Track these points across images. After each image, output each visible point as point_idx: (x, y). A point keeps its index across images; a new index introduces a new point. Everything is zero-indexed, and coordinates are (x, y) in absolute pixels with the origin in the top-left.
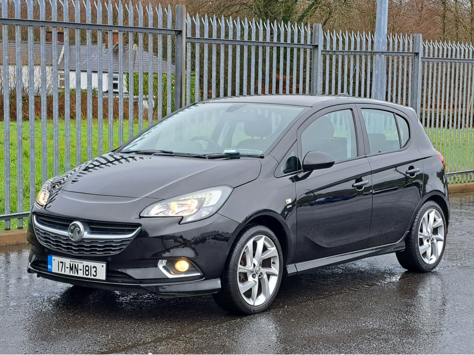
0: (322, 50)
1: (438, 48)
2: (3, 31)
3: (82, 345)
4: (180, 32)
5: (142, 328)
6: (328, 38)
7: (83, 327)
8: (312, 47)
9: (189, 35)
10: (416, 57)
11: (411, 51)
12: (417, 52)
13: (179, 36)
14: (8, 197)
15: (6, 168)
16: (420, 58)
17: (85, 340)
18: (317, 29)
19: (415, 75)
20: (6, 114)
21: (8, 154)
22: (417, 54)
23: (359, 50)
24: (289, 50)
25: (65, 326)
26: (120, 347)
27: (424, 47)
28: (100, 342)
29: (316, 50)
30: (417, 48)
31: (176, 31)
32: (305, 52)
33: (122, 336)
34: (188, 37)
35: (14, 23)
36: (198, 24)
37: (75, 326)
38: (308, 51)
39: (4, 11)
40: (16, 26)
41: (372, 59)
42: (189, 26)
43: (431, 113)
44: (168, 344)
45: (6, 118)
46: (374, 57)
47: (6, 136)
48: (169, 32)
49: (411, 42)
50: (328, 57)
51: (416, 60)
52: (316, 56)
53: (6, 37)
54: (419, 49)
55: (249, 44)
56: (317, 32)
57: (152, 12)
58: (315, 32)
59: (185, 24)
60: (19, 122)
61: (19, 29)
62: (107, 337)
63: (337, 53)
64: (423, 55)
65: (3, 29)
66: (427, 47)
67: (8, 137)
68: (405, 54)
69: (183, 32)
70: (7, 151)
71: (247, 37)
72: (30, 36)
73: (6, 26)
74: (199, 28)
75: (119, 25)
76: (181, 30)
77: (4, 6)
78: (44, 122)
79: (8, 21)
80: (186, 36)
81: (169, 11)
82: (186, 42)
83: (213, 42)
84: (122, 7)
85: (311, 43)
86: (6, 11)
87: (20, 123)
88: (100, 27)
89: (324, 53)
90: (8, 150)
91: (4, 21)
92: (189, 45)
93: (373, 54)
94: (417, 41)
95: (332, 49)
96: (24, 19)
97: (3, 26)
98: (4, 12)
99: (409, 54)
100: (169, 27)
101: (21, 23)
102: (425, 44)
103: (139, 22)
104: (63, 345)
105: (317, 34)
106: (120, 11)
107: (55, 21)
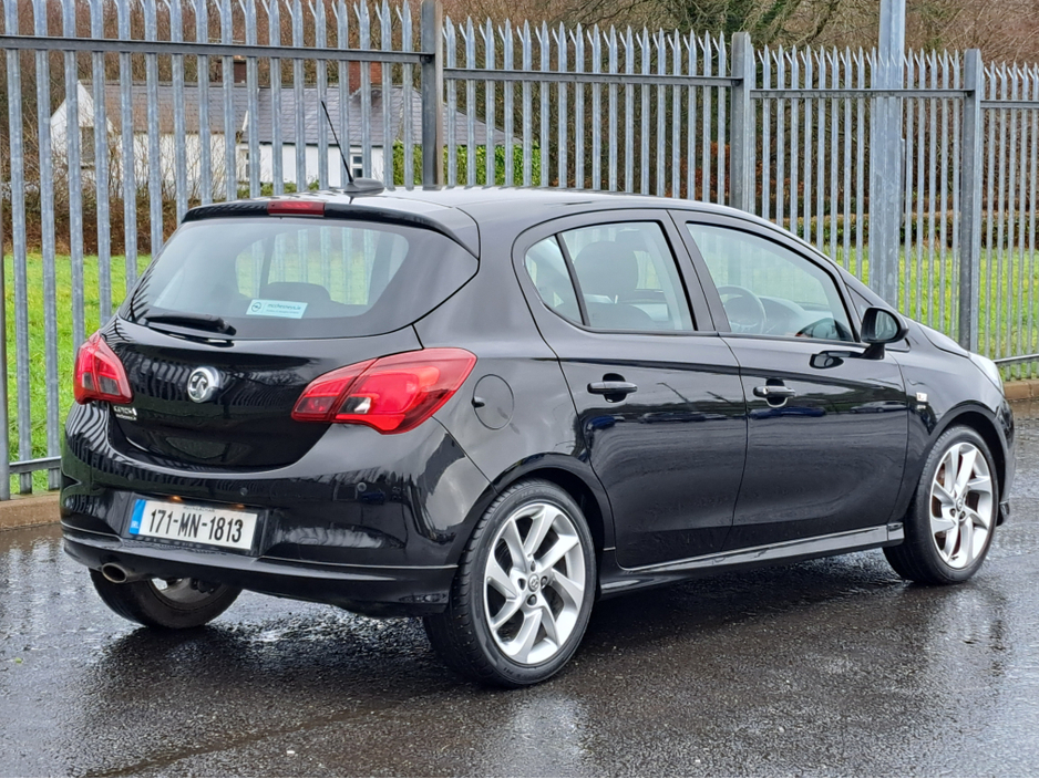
0: (754, 89)
1: (1020, 79)
2: (38, 66)
3: (149, 735)
4: (430, 59)
5: (287, 698)
6: (767, 64)
7: (163, 696)
8: (729, 84)
9: (451, 65)
10: (969, 100)
11: (957, 87)
12: (970, 89)
13: (428, 65)
14: (55, 418)
15: (49, 358)
16: (978, 103)
17: (159, 725)
18: (740, 45)
19: (968, 139)
20: (48, 241)
21: (53, 328)
22: (971, 94)
23: (837, 88)
24: (677, 92)
25: (125, 696)
26: (231, 738)
27: (987, 78)
28: (189, 728)
29: (738, 90)
30: (970, 79)
31: (421, 55)
32: (715, 96)
33: (241, 714)
34: (449, 67)
35: (61, 47)
36: (470, 39)
37: (146, 697)
38: (722, 93)
39: (39, 22)
40: (66, 54)
41: (867, 106)
42: (452, 46)
43: (1006, 223)
44: (334, 732)
45: (47, 250)
46: (872, 102)
47: (49, 289)
48: (406, 58)
49: (957, 67)
50: (766, 105)
51: (969, 106)
52: (739, 102)
53: (44, 76)
54: (974, 83)
55: (587, 80)
56: (741, 51)
57: (368, 17)
58: (736, 51)
59: (440, 40)
60: (76, 259)
61: (73, 59)
62: (208, 718)
63: (786, 96)
64: (983, 95)
65: (38, 61)
66: (993, 78)
67: (52, 292)
68: (945, 94)
69: (437, 56)
70: (50, 322)
71: (582, 66)
72: (98, 73)
73: (44, 52)
74: (473, 47)
75: (294, 46)
76: (431, 53)
77: (39, 12)
78: (131, 257)
79: (47, 43)
80: (445, 66)
81: (404, 13)
82: (445, 81)
83: (506, 77)
84: (300, 8)
85: (728, 73)
86: (44, 22)
87: (79, 261)
88: (252, 50)
89: (759, 96)
90: (53, 318)
91: (41, 42)
92: (451, 86)
93: (869, 95)
94: (970, 65)
95: (776, 87)
96: (83, 39)
97: (38, 55)
98: (40, 25)
99: (952, 95)
100: (407, 47)
101: (78, 46)
102: (990, 71)
103: (339, 37)
104: (110, 737)
105: (740, 55)
106: (297, 15)
107: (153, 40)
